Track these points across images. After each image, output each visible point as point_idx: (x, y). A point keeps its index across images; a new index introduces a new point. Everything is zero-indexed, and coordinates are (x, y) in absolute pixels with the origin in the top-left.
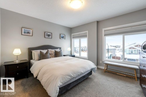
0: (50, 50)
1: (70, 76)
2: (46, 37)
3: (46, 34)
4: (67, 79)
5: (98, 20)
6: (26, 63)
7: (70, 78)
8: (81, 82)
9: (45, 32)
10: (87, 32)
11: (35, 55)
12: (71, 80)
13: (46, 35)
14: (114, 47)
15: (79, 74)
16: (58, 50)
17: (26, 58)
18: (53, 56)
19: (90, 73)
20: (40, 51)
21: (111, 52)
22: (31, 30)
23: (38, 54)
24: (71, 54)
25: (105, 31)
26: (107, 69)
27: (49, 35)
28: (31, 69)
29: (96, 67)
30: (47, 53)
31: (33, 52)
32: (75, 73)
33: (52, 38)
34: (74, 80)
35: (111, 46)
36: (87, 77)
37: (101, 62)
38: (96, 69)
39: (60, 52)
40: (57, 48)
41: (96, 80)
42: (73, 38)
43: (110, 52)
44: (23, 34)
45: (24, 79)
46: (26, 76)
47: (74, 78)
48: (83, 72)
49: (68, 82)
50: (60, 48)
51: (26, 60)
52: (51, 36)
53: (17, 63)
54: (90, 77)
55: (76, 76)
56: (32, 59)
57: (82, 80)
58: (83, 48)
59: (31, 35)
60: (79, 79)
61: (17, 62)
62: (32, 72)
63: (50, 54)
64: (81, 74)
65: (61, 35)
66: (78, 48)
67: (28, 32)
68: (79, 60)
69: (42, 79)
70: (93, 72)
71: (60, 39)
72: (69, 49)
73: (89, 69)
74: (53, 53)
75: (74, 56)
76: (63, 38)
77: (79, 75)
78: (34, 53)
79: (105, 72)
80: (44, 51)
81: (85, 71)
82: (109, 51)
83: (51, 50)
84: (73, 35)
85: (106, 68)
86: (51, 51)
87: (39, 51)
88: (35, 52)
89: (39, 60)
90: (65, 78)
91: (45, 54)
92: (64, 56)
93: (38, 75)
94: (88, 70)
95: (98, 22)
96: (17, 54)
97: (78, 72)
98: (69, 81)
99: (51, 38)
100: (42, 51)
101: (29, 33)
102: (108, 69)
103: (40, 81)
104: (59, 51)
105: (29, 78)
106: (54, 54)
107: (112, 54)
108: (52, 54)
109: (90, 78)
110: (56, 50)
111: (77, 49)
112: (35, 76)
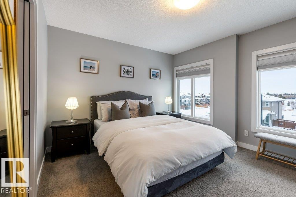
0: (129, 101)
1: (174, 163)
2: (122, 75)
3: (123, 69)
4: (167, 170)
5: (239, 32)
6: (86, 125)
7: (172, 166)
8: (198, 178)
9: (121, 66)
10: (211, 61)
11: (102, 111)
12: (173, 171)
13: (122, 72)
14: (276, 96)
15: (195, 160)
16: (146, 102)
17: (87, 115)
18: (135, 113)
19: (220, 158)
20: (112, 103)
21: (270, 109)
22: (96, 63)
23: (108, 108)
24: (173, 112)
25: (258, 57)
26: (264, 151)
27: (128, 72)
28: (94, 138)
29: (235, 145)
30: (124, 107)
31: (99, 104)
32: (185, 157)
33: (134, 77)
34: (182, 172)
35: (268, 94)
36: (212, 167)
37: (246, 133)
38: (236, 150)
39: (150, 105)
40: (144, 98)
41: (235, 177)
42: (178, 76)
43: (266, 109)
44: (82, 70)
45: (83, 155)
46: (85, 151)
47: (181, 167)
48: (202, 156)
49: (167, 175)
50: (150, 98)
51: (87, 119)
52: (132, 74)
53: (72, 124)
54: (219, 166)
55: (185, 164)
56: (97, 118)
57: (200, 173)
58: (198, 98)
59: (96, 72)
60: (193, 171)
61: (72, 122)
62: (95, 145)
63: (130, 109)
64: (197, 161)
65: (152, 70)
66: (187, 97)
67: (91, 67)
68: (192, 125)
69: (112, 162)
70: (226, 156)
71: (150, 78)
72: (169, 100)
73: (218, 149)
74: (135, 107)
75: (179, 116)
76: (156, 76)
77: (193, 162)
78: (101, 107)
79: (258, 159)
80: (119, 104)
81: (208, 154)
82: (265, 106)
83: (131, 100)
84: (177, 71)
85: (261, 150)
86: (132, 104)
87: (109, 103)
88: (102, 105)
89: (110, 120)
90: (160, 166)
91: (121, 109)
92: (158, 114)
93: (105, 152)
94: (215, 152)
95: (239, 37)
96: (72, 108)
97: (192, 156)
98: (170, 173)
99: (132, 76)
100: (115, 103)
101: (92, 69)
102: (266, 153)
103: (110, 166)
104: (147, 104)
105: (91, 155)
106: (137, 110)
107: (273, 113)
108: (133, 110)
109: (220, 171)
110: (143, 101)
111: (185, 101)
112: (100, 153)
